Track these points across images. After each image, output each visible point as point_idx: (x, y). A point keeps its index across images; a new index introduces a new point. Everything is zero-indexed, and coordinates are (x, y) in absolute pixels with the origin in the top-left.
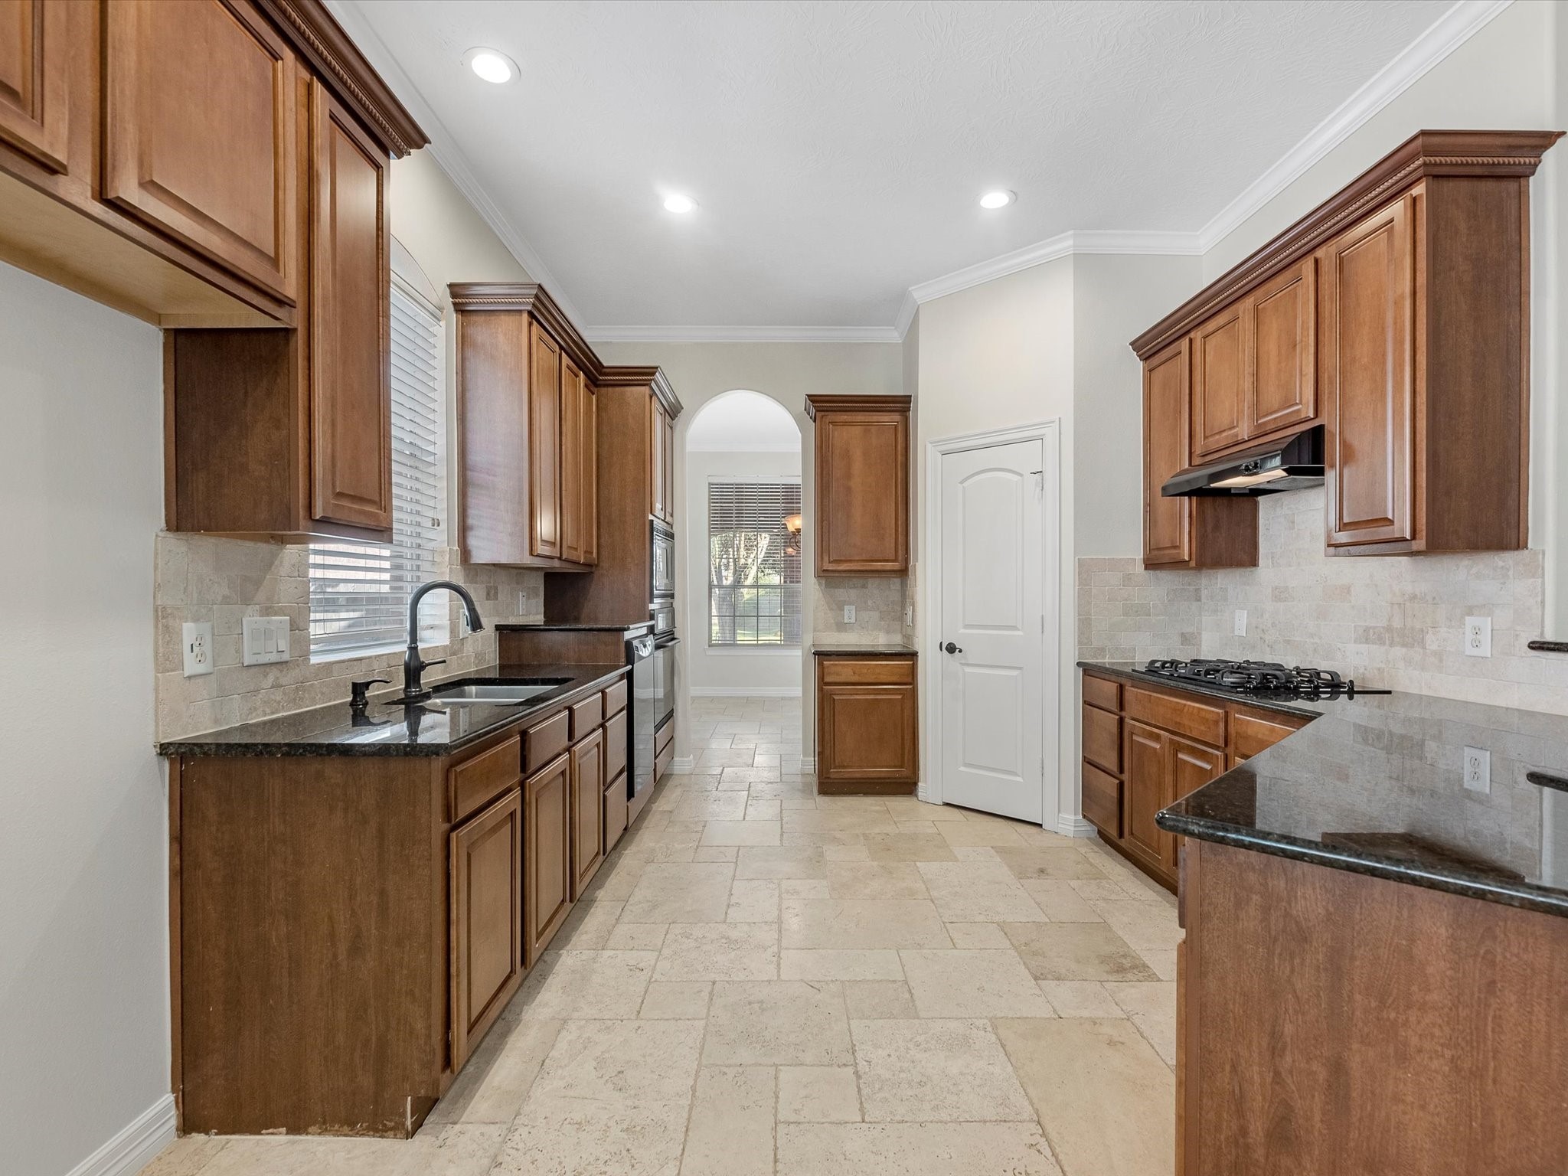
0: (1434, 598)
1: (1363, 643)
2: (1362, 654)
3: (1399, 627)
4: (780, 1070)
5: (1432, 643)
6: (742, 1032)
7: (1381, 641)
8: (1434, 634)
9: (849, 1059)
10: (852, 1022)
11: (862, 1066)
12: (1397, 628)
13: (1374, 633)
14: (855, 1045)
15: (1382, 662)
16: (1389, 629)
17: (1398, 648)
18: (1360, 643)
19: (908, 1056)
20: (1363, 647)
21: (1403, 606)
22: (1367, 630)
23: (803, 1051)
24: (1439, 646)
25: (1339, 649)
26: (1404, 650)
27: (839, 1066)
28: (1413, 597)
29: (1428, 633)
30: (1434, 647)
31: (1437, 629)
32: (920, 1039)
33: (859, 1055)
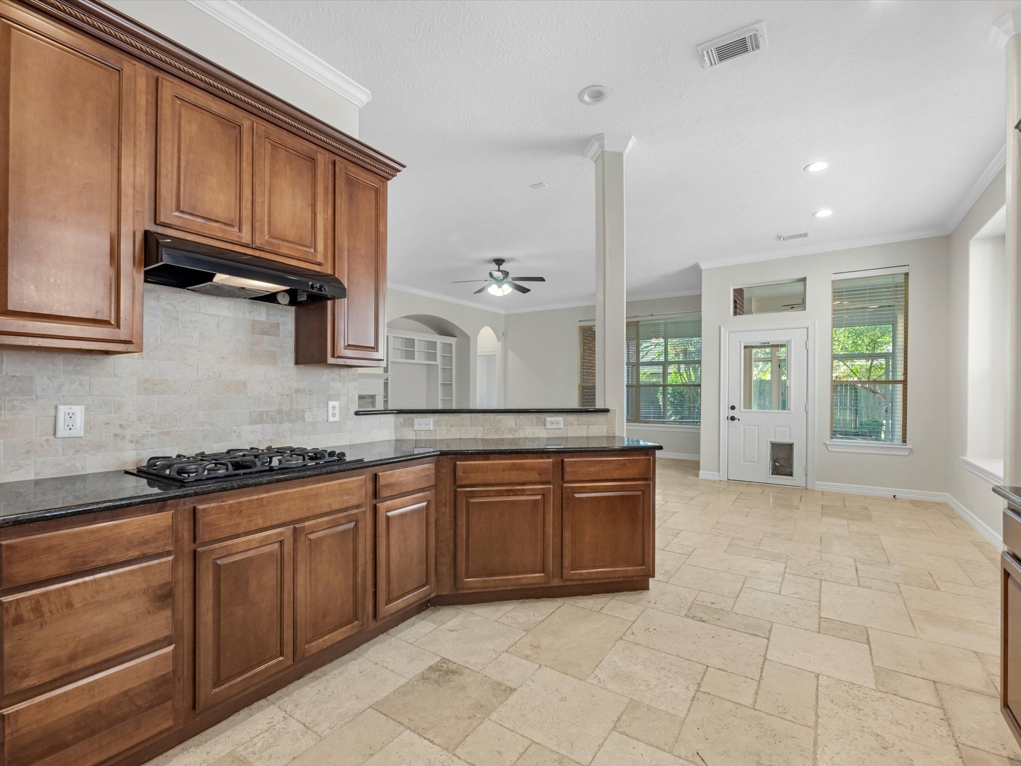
0: (310, 391)
1: (258, 423)
2: (257, 432)
3: (287, 409)
4: (751, 705)
5: (309, 418)
6: (780, 742)
7: (273, 421)
8: (310, 412)
9: (699, 695)
10: (683, 716)
11: (693, 689)
12: (286, 411)
13: (268, 416)
14: (691, 701)
15: (274, 435)
16: (279, 412)
17: (286, 424)
18: (255, 424)
19: (659, 682)
20: (258, 427)
21: (290, 396)
22: (261, 414)
23: (730, 710)
24: (313, 419)
25: (234, 431)
26: (290, 425)
27: (709, 693)
28: (297, 391)
29: (306, 412)
30: (310, 420)
31: (312, 409)
32: (643, 688)
33: (691, 694)
